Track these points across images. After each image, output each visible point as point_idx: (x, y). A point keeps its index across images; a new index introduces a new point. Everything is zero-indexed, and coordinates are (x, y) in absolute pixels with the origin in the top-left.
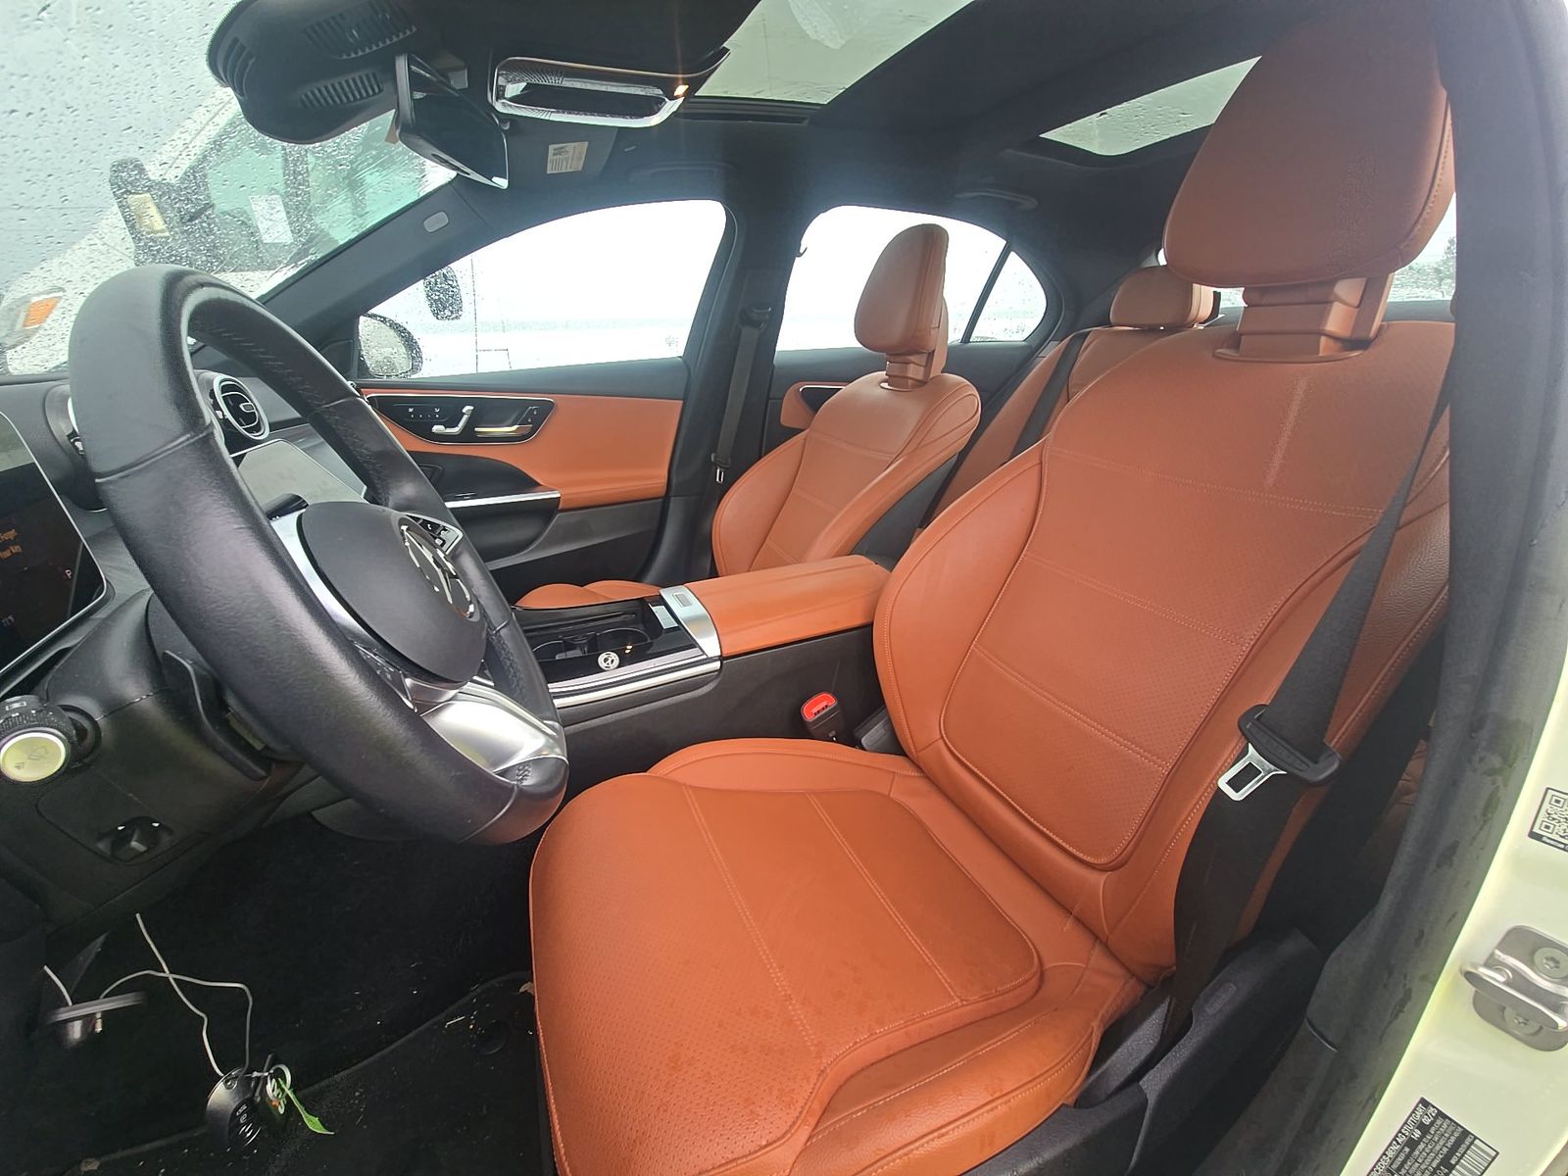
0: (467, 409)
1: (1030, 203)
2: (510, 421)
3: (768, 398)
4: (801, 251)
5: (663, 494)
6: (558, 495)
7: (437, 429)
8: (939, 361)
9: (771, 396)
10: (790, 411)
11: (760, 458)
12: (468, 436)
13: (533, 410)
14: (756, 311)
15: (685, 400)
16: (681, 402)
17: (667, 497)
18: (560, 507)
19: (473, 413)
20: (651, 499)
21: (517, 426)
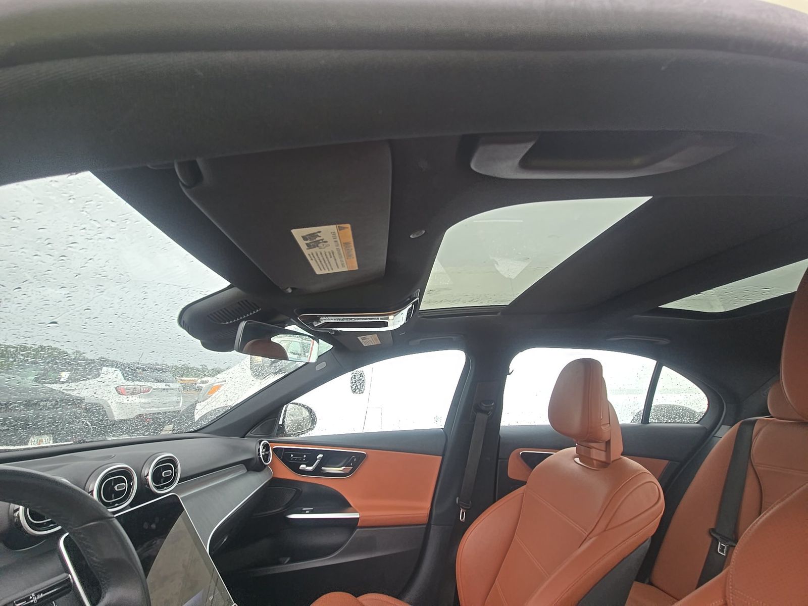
0: (321, 456)
1: (664, 342)
2: (342, 464)
3: (498, 458)
4: (510, 371)
5: (426, 522)
6: (358, 516)
7: (303, 467)
8: (617, 447)
9: (500, 457)
10: (514, 468)
11: (494, 502)
12: (318, 472)
13: (354, 458)
14: (485, 405)
15: (443, 456)
16: (441, 457)
17: (429, 525)
18: (358, 525)
19: (322, 459)
20: (417, 525)
21: (344, 467)
